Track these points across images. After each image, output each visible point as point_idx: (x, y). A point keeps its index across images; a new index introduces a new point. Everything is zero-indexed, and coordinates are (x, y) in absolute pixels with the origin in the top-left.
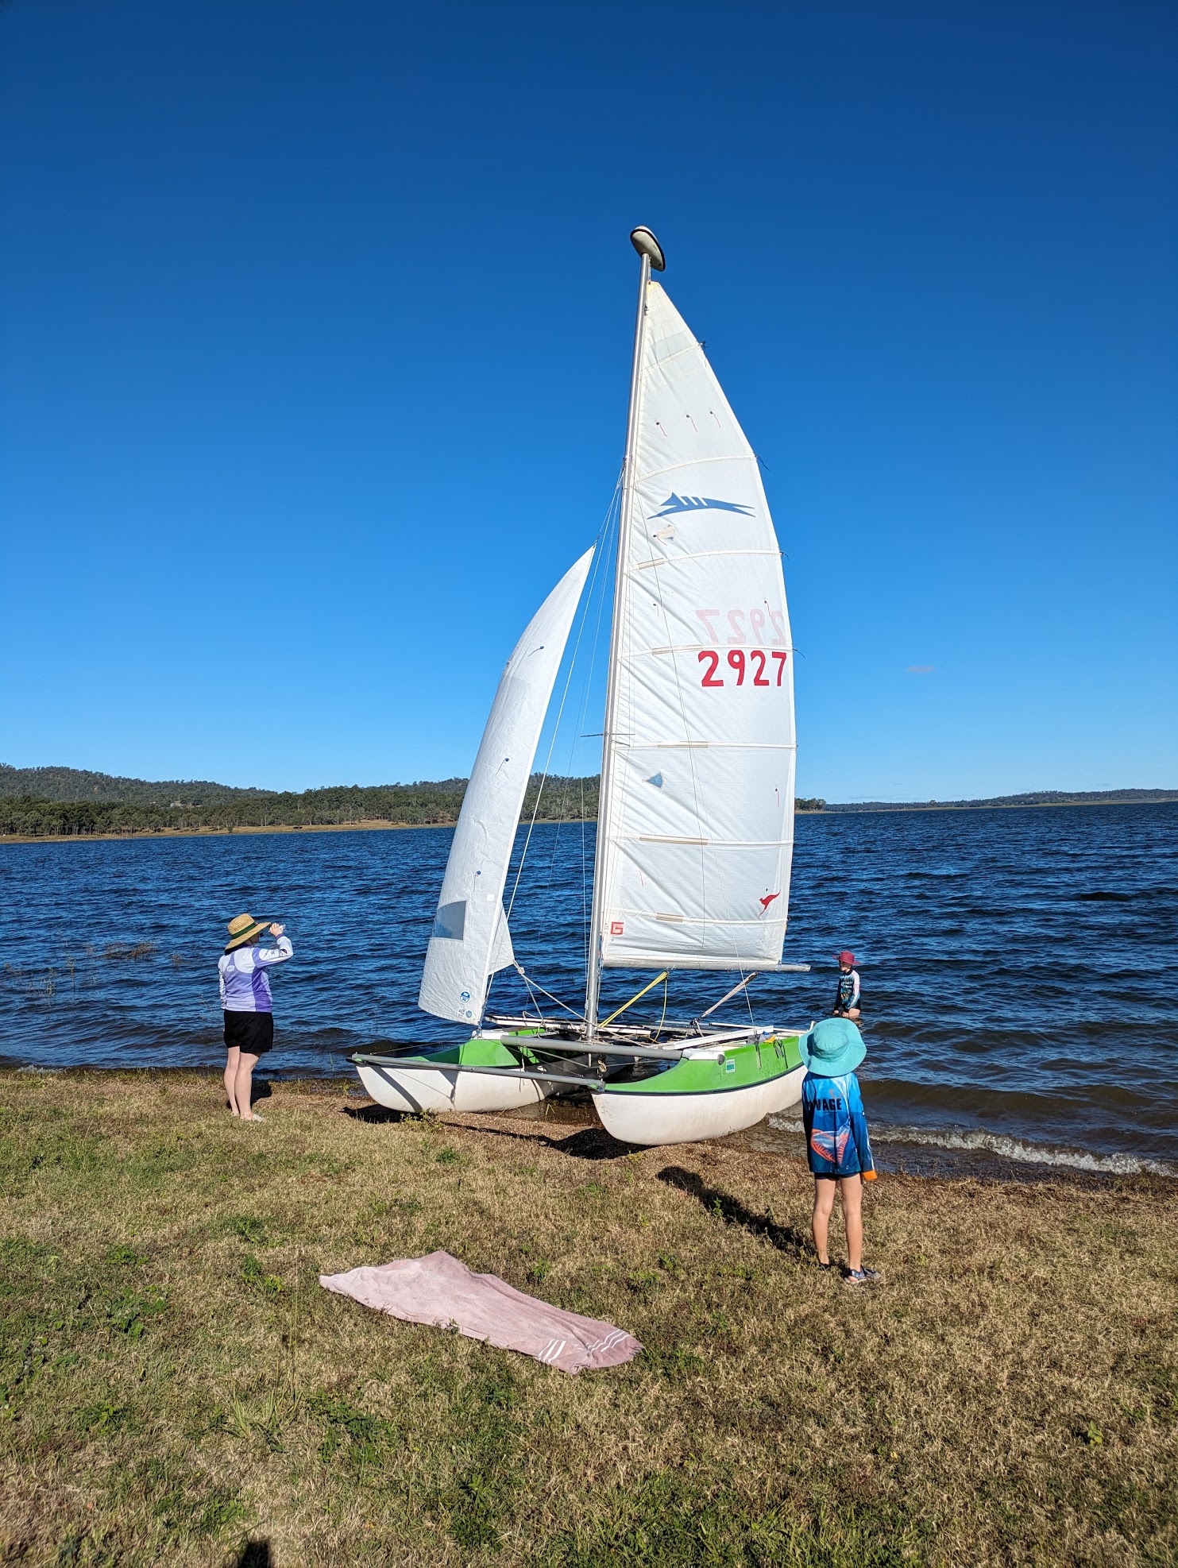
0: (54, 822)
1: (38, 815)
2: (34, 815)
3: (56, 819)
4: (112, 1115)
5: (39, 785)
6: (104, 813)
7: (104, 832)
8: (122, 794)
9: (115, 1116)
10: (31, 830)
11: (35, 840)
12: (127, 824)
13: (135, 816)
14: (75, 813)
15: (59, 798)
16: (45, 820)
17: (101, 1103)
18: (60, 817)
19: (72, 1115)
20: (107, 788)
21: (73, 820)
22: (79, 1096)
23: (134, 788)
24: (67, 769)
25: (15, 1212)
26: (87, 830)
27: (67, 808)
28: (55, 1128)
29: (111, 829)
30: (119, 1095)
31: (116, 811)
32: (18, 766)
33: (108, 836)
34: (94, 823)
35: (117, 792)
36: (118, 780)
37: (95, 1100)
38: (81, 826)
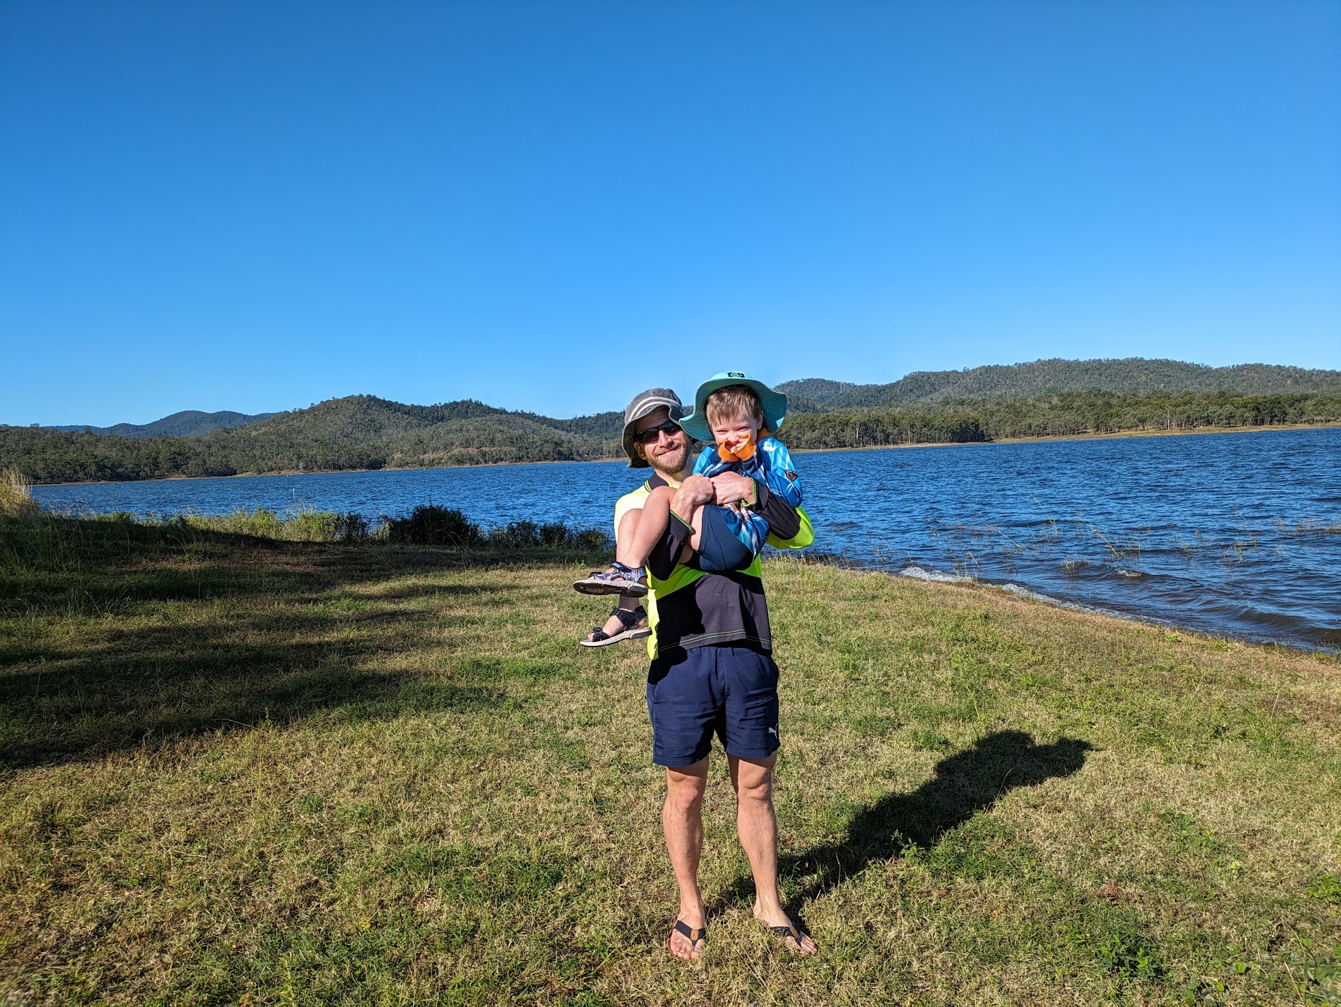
0: (1247, 414)
1: (1232, 408)
2: (1229, 408)
3: (1249, 411)
4: (1309, 696)
5: (1234, 381)
6: (1297, 404)
7: (1296, 422)
8: (1316, 386)
9: (1312, 698)
10: (1225, 421)
11: (1228, 430)
12: (1320, 414)
13: (1329, 406)
14: (1267, 405)
15: (1253, 392)
16: (1239, 413)
17: (1294, 680)
18: (1253, 409)
19: (1260, 687)
20: (1301, 381)
21: (1266, 412)
22: (1267, 667)
23: (1329, 379)
24: (1260, 365)
25: (1191, 785)
26: (1279, 421)
27: (1259, 400)
28: (1241, 697)
29: (1303, 419)
30: (1316, 675)
31: (1309, 402)
32: (1215, 366)
33: (1300, 426)
34: (1286, 414)
35: (1310, 384)
36: (1312, 373)
37: (1287, 676)
38: (1273, 417)
